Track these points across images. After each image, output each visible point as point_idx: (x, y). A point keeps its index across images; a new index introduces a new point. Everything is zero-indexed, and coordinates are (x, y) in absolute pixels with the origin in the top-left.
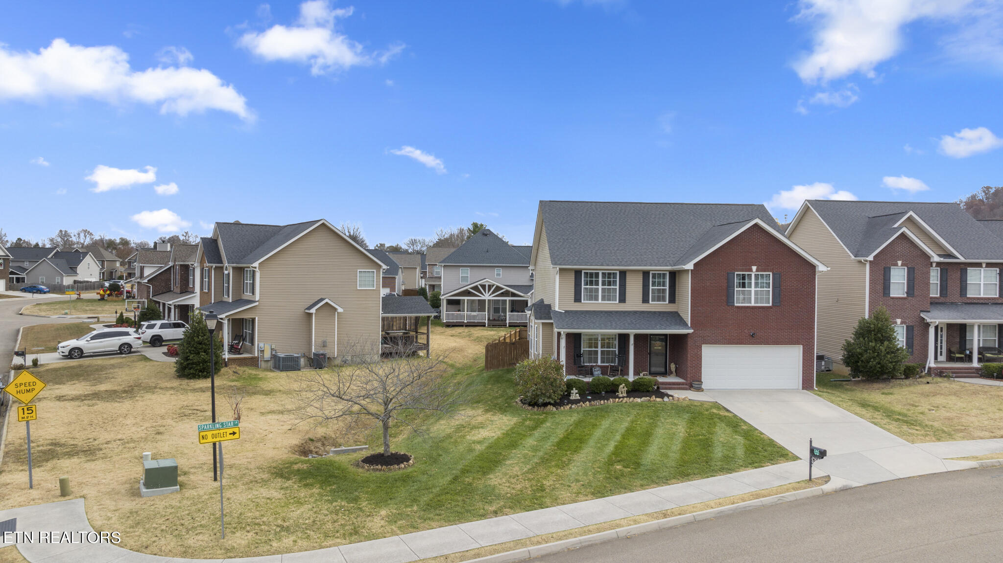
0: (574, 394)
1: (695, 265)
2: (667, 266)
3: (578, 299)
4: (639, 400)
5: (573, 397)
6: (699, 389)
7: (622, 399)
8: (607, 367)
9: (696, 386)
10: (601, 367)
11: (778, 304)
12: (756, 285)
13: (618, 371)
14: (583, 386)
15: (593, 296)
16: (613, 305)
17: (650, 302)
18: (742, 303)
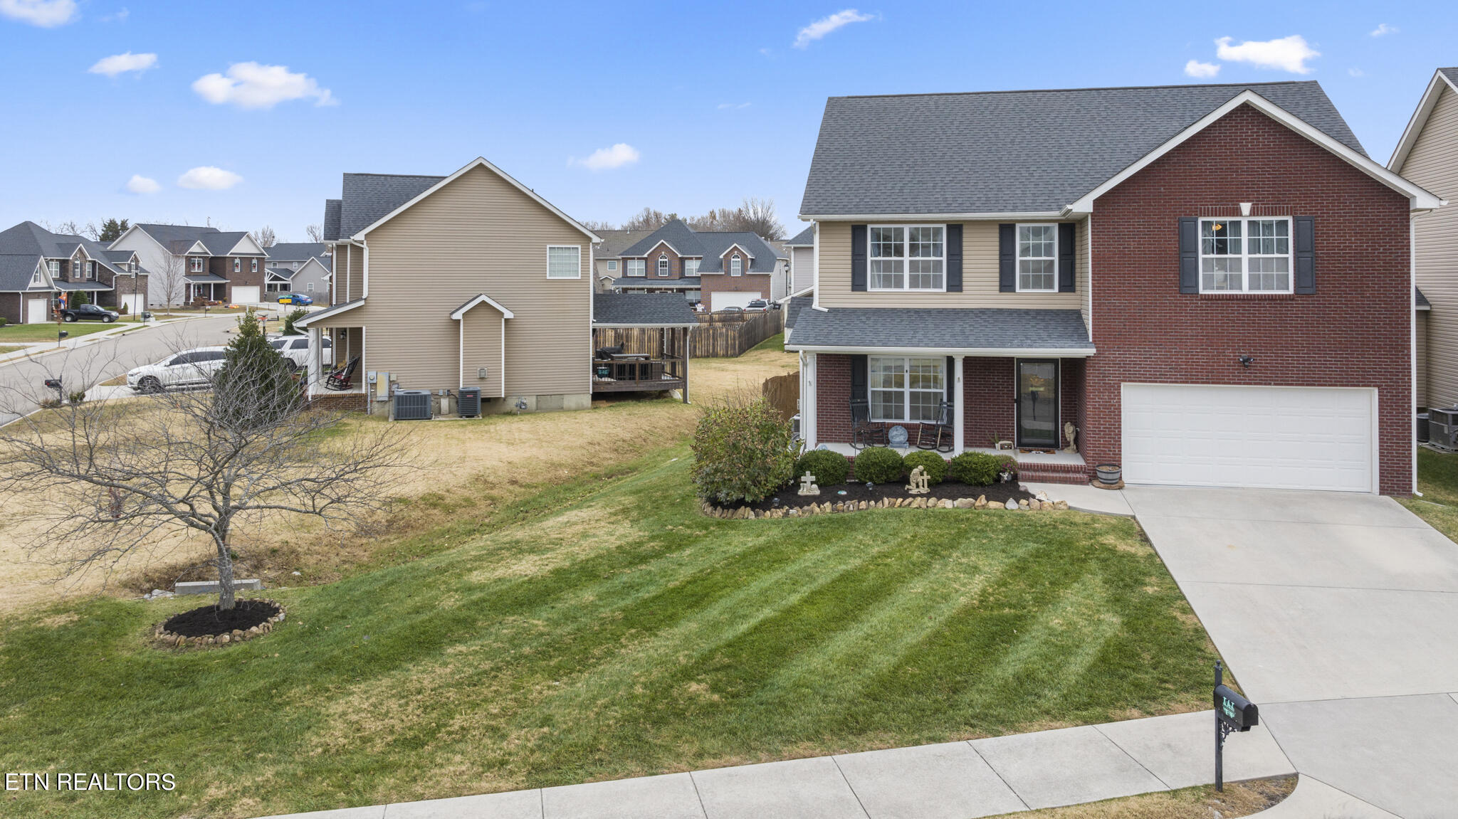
0: (809, 483)
1: (1097, 203)
2: (1051, 210)
3: (858, 284)
4: (948, 504)
5: (802, 492)
6: (1115, 484)
7: (910, 499)
8: (917, 426)
9: (1104, 476)
10: (906, 426)
11: (1308, 291)
12: (1254, 247)
13: (936, 436)
14: (833, 468)
15: (891, 278)
16: (936, 297)
17: (1018, 290)
18: (1218, 288)
